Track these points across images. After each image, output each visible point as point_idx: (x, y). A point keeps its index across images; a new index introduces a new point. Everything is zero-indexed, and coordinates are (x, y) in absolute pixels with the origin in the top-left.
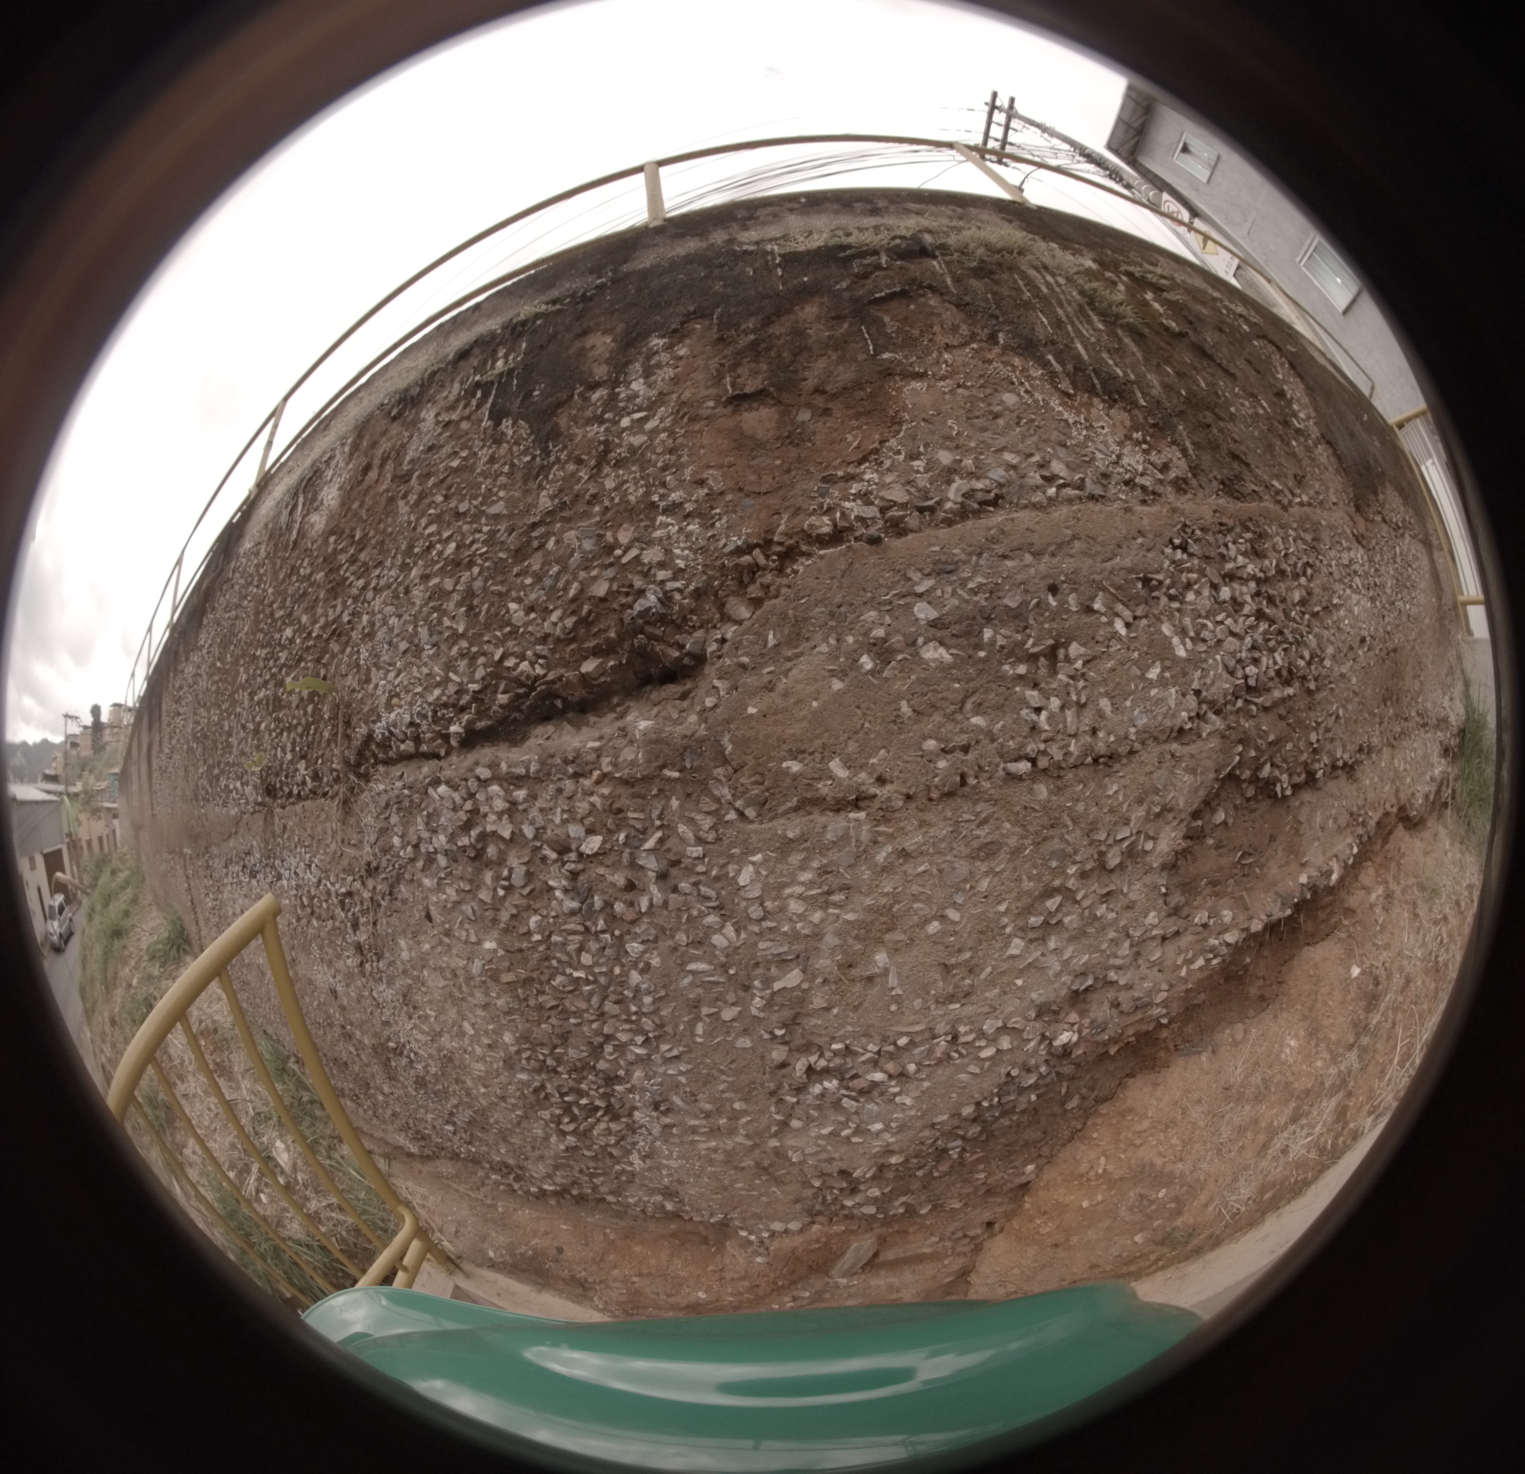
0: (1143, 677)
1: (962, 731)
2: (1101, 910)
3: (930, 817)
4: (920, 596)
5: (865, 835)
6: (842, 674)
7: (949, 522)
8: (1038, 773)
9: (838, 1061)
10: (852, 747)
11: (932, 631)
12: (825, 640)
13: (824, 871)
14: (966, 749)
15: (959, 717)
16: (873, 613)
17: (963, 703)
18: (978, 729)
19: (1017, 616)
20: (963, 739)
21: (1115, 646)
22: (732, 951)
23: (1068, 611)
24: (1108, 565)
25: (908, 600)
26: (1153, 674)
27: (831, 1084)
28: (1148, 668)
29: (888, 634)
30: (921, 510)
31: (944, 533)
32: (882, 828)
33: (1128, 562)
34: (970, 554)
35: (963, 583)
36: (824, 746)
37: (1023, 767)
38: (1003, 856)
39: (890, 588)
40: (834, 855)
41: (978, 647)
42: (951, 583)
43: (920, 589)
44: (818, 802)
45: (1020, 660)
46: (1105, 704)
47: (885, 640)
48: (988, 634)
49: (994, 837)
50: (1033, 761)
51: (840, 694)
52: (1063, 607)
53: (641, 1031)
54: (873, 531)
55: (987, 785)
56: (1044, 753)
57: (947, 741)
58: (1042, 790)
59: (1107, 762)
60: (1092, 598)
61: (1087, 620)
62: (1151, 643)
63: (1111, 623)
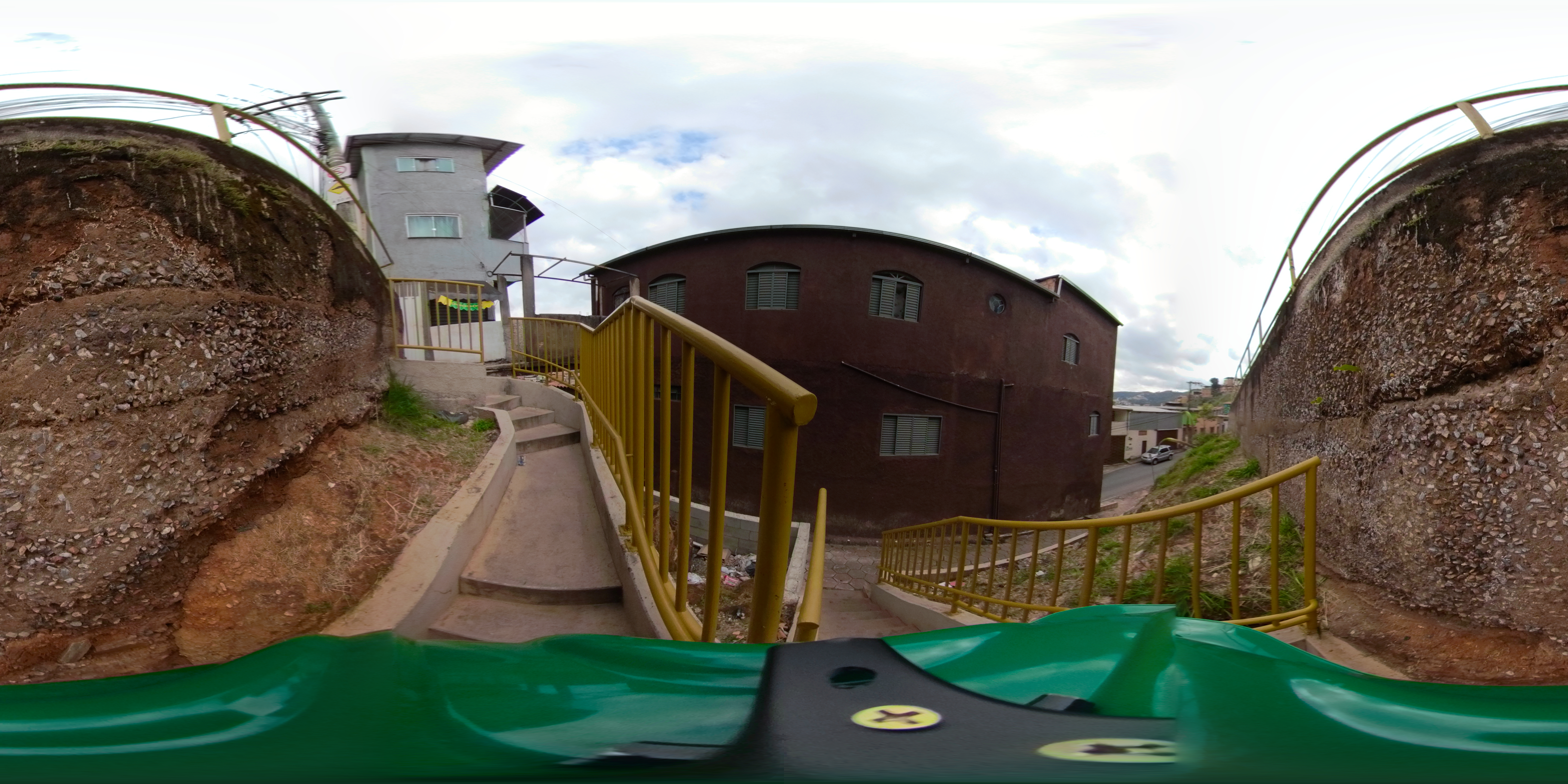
0: (187, 366)
1: (96, 390)
2: (172, 471)
3: (81, 429)
4: (79, 326)
5: (50, 438)
6: (39, 363)
7: (97, 292)
8: (133, 409)
9: (42, 547)
10: (44, 397)
11: (83, 343)
12: (32, 346)
13: (31, 455)
14: (98, 398)
15: (95, 383)
16: (55, 334)
17: (97, 377)
18: (104, 389)
19: (126, 337)
20: (97, 393)
21: (175, 353)
23: (152, 336)
24: (176, 316)
25: (73, 328)
26: (193, 365)
27: (40, 559)
28: (191, 362)
29: (62, 344)
30: (83, 286)
31: (94, 297)
32: (58, 435)
33: (187, 315)
34: (106, 308)
35: (101, 321)
36: (31, 396)
37: (126, 406)
38: (118, 447)
39: (65, 323)
40: (36, 447)
41: (106, 351)
42: (95, 321)
43: (79, 323)
44: (27, 422)
45: (126, 358)
46: (167, 378)
47: (60, 347)
48: (111, 345)
49: (113, 438)
50: (131, 404)
51: (38, 372)
52: (150, 334)
54: (58, 295)
55: (108, 414)
56: (137, 400)
57: (89, 394)
58: (136, 417)
59: (168, 404)
60: (165, 331)
61: (161, 340)
62: (193, 352)
63: (173, 342)
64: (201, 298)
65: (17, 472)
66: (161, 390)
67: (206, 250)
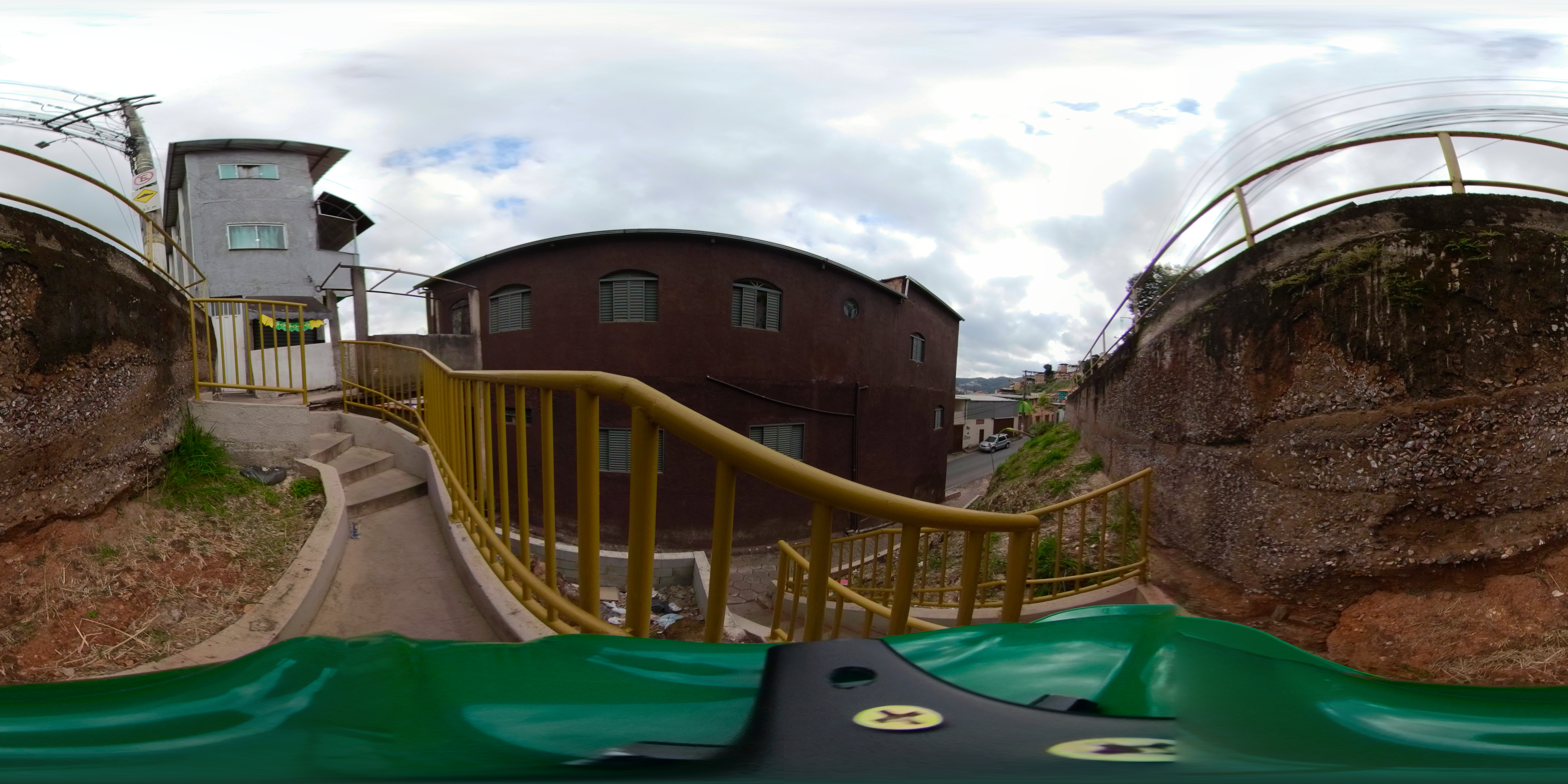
0: (1355, 472)
3: (1291, 491)
5: (1277, 491)
7: (1301, 418)
8: (1318, 490)
11: (1294, 447)
12: (1271, 444)
13: (1269, 496)
14: (1299, 478)
15: (1297, 470)
16: (1281, 440)
17: (1298, 467)
18: (1301, 475)
19: (1315, 447)
20: (1298, 476)
21: (1345, 461)
22: (1251, 507)
23: (1331, 448)
25: (1289, 438)
26: (1360, 471)
28: (1358, 469)
29: (1284, 446)
32: (1280, 491)
34: (1305, 428)
35: (1302, 436)
36: (1270, 468)
37: (1313, 487)
38: (1309, 506)
40: (1271, 493)
41: (1304, 454)
42: (1299, 435)
43: (1292, 435)
44: (1268, 480)
45: (1314, 460)
46: (1339, 476)
48: (1307, 451)
49: (1307, 501)
50: (1317, 486)
51: (1274, 458)
53: (1231, 520)
54: (1283, 418)
55: (1305, 489)
56: (1319, 485)
57: (1294, 475)
58: (1320, 494)
59: (1342, 492)
60: (1340, 445)
61: (1336, 452)
62: (1360, 462)
63: (1346, 453)
64: (1370, 418)
65: (1263, 502)
66: (1335, 484)
67: (1375, 369)
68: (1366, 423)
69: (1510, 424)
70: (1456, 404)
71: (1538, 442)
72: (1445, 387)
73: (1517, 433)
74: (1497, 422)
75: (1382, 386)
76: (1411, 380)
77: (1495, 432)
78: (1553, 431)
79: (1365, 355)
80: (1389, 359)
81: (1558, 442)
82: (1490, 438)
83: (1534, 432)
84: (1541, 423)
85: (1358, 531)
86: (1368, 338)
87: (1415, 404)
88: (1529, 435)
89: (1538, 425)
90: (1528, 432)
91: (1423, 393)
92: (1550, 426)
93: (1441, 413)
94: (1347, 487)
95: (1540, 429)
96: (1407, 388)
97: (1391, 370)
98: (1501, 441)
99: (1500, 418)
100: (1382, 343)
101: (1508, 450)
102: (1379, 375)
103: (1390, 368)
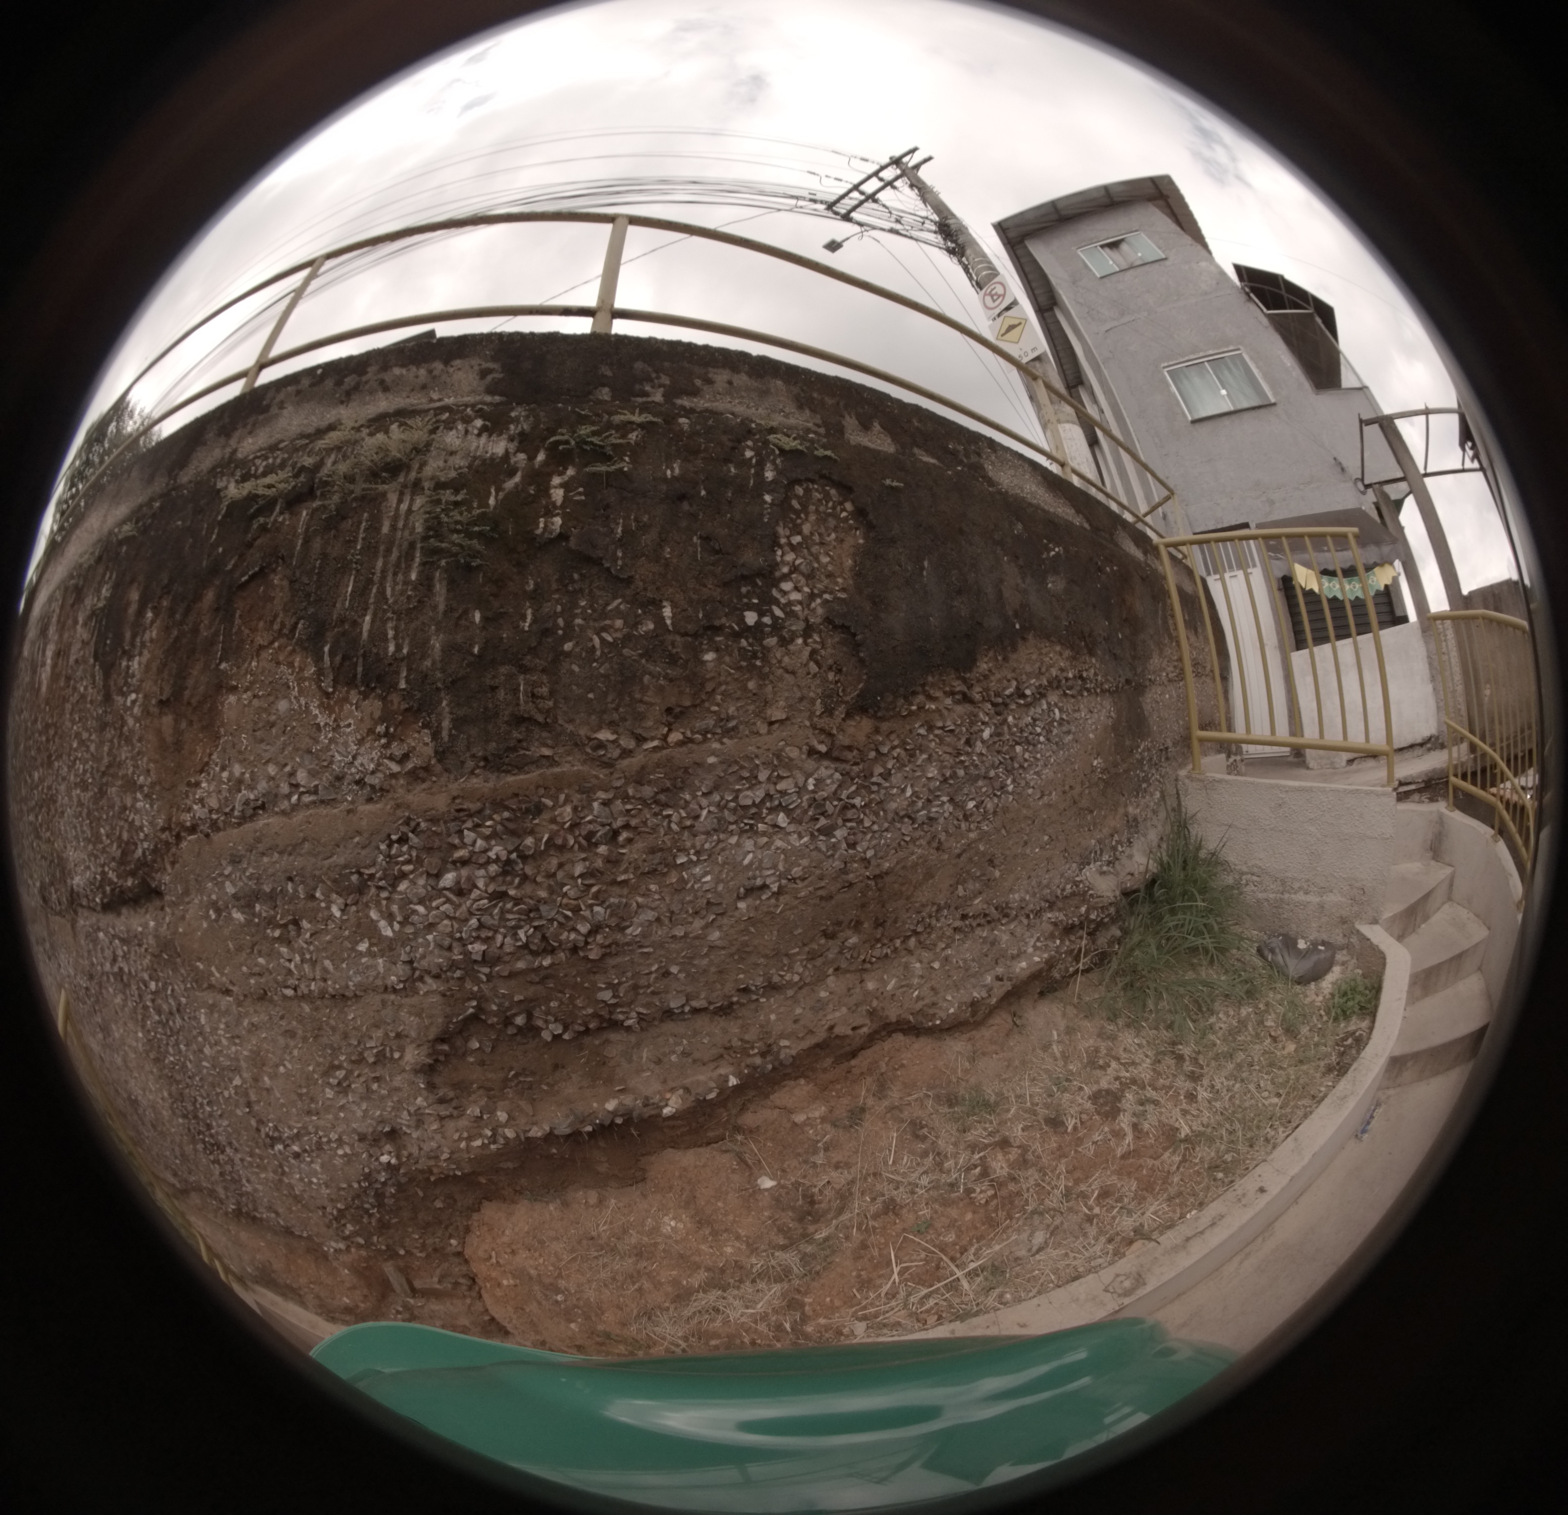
1: (256, 965)
2: (376, 1087)
4: (227, 877)
7: (237, 825)
8: (299, 998)
11: (234, 901)
15: (253, 956)
16: (211, 884)
17: (254, 948)
18: (263, 966)
19: (272, 898)
21: (331, 926)
23: (298, 897)
25: (223, 878)
26: (363, 947)
28: (357, 943)
29: (217, 899)
30: (224, 815)
33: (344, 859)
34: (247, 850)
35: (244, 871)
38: (299, 1039)
39: (215, 869)
41: (254, 915)
42: (239, 870)
43: (226, 872)
46: (327, 963)
47: (217, 902)
48: (258, 908)
49: (291, 1027)
50: (295, 991)
52: (295, 895)
54: (206, 828)
55: (276, 998)
56: (298, 986)
59: (343, 999)
60: (315, 889)
61: (311, 904)
62: (359, 925)
63: (328, 908)
64: (364, 823)
66: (325, 981)
67: (374, 706)
68: (359, 833)
69: (654, 829)
70: (538, 787)
71: (717, 869)
72: (514, 749)
73: (670, 849)
74: (627, 826)
75: (386, 746)
76: (445, 734)
77: (623, 847)
78: (749, 844)
79: (355, 676)
80: (403, 685)
81: (760, 868)
82: (613, 861)
83: (707, 846)
84: (721, 827)
85: (398, 1081)
86: (365, 635)
87: (455, 788)
88: (698, 853)
89: (715, 830)
90: (693, 846)
91: (470, 764)
92: (742, 832)
93: (507, 808)
94: (347, 987)
95: (719, 841)
96: (436, 752)
97: (406, 710)
98: (637, 868)
99: (634, 816)
100: (392, 648)
101: (653, 887)
102: (382, 720)
103: (404, 706)
